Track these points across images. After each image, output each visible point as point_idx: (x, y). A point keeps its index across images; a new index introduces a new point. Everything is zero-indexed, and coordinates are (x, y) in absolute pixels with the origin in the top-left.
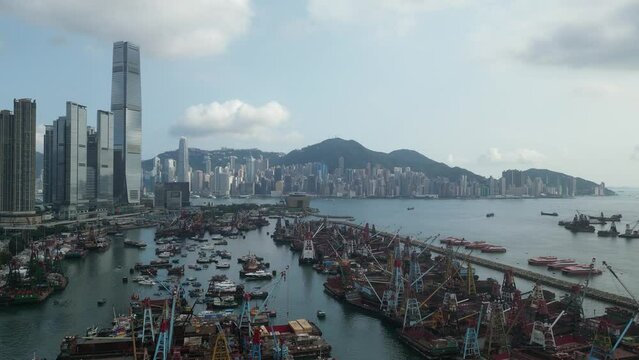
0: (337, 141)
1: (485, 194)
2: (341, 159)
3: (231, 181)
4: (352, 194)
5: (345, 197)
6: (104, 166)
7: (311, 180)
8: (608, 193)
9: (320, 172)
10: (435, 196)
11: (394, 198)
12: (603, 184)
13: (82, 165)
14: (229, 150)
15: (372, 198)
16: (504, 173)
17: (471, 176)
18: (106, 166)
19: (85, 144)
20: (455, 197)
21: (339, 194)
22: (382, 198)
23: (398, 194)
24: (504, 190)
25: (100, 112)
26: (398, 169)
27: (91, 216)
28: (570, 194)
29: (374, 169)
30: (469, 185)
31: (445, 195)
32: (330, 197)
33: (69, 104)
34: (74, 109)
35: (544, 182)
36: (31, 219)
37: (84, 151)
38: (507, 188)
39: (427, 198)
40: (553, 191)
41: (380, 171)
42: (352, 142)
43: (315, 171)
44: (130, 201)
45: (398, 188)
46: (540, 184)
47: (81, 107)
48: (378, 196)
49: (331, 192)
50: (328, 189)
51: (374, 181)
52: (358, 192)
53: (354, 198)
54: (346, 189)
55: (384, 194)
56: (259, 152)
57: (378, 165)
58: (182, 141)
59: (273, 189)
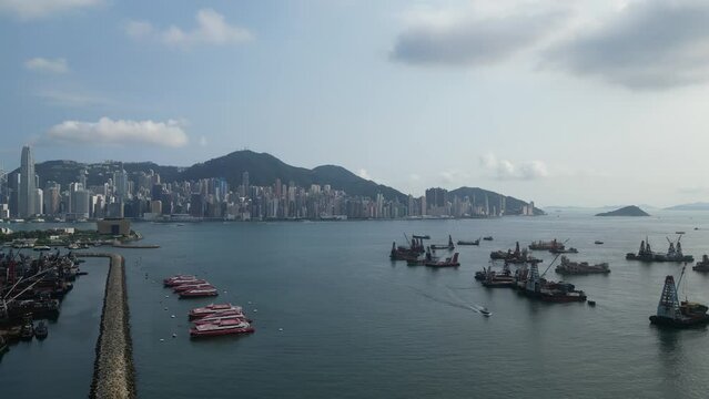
0: (248, 152)
1: (404, 215)
2: (246, 174)
3: (95, 202)
4: (246, 216)
5: (238, 219)
7: (197, 200)
8: (538, 212)
9: (217, 190)
10: (342, 217)
11: (297, 220)
12: (532, 203)
14: (116, 163)
15: (272, 220)
16: (427, 191)
17: (390, 194)
20: (367, 218)
21: (230, 216)
22: (286, 219)
23: (304, 214)
24: (424, 210)
26: (316, 188)
28: (497, 214)
29: (285, 187)
30: (385, 205)
31: (358, 216)
32: (220, 220)
35: (472, 201)
38: (429, 207)
39: (335, 219)
40: (479, 211)
41: (292, 189)
42: (265, 155)
43: (212, 191)
46: (466, 204)
48: (281, 218)
49: (223, 214)
50: (218, 211)
51: (276, 201)
52: (254, 215)
53: (247, 220)
54: (242, 210)
55: (286, 216)
56: (154, 166)
57: (291, 183)
58: (26, 151)
59: (149, 210)
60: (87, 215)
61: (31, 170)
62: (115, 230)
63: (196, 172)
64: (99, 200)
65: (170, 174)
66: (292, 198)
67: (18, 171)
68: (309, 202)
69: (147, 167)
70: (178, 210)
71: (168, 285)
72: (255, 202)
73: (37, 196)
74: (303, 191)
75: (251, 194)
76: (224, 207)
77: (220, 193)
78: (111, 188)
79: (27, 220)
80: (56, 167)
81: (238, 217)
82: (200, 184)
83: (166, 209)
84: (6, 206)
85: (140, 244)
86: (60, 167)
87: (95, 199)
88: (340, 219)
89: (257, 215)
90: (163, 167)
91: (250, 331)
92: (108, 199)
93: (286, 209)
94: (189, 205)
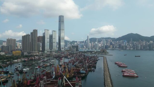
0: (132, 34)
2: (131, 39)
4: (132, 49)
6: (54, 42)
7: (120, 45)
9: (124, 43)
13: (48, 42)
15: (139, 50)
18: (55, 42)
19: (49, 38)
21: (128, 49)
22: (143, 50)
23: (148, 49)
25: (53, 31)
26: (151, 42)
27: (50, 53)
32: (125, 50)
33: (45, 30)
34: (46, 31)
36: (36, 53)
37: (49, 40)
41: (144, 42)
42: (136, 34)
43: (123, 43)
44: (62, 50)
47: (48, 30)
48: (141, 50)
49: (126, 48)
50: (125, 48)
51: (140, 45)
52: (134, 49)
53: (132, 50)
54: (131, 47)
55: (143, 49)
56: (110, 38)
57: (144, 40)
58: (88, 36)
59: (109, 47)
60: (98, 48)
61: (89, 40)
62: (104, 51)
63: (120, 39)
64: (100, 45)
65: (114, 40)
66: (144, 44)
67: (87, 40)
68: (149, 46)
69: (109, 38)
70: (116, 47)
71: (116, 64)
72: (134, 45)
73: (90, 45)
74: (147, 42)
75: (133, 43)
76: (126, 47)
77: (125, 43)
78: (102, 43)
79: (88, 49)
80: (92, 39)
81: (130, 49)
82: (120, 41)
83: (113, 47)
84: (85, 46)
85: (108, 54)
86: (93, 39)
87: (99, 45)
89: (135, 49)
90: (112, 38)
91: (137, 77)
92: (101, 45)
93: (143, 47)
94: (118, 46)
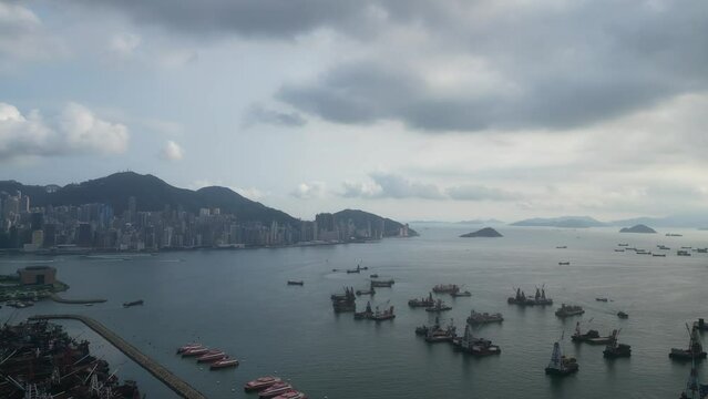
0: (132, 174)
1: (297, 241)
2: (133, 199)
4: (141, 246)
5: (132, 250)
7: (85, 229)
9: (102, 216)
10: (241, 245)
11: (194, 249)
12: (407, 224)
15: (167, 250)
16: (317, 216)
17: (282, 218)
20: (262, 246)
21: (123, 247)
22: (182, 249)
23: (200, 244)
24: (315, 235)
26: (205, 212)
29: (174, 212)
30: (280, 231)
31: (254, 243)
32: (112, 251)
35: (356, 225)
38: (319, 232)
39: (232, 248)
40: (363, 233)
42: (149, 176)
45: (199, 237)
46: (351, 227)
48: (175, 248)
49: (114, 243)
51: (169, 229)
52: (149, 243)
53: (142, 251)
54: (133, 239)
55: (181, 244)
56: (20, 186)
57: (180, 206)
59: (30, 241)
62: (40, 279)
69: (11, 187)
70: (63, 240)
74: (193, 215)
75: (139, 220)
76: (115, 236)
77: (105, 219)
81: (132, 247)
83: (48, 240)
88: (238, 248)
89: (152, 245)
93: (181, 237)
94: (73, 234)
